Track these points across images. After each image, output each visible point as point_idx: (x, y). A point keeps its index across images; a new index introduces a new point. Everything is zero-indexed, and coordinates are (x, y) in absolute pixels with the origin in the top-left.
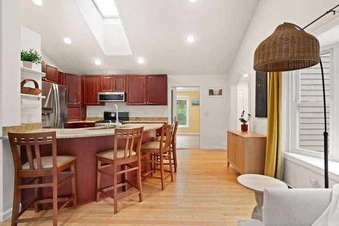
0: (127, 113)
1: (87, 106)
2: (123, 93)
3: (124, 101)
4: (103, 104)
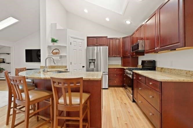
1: (139, 57)
3: (139, 49)
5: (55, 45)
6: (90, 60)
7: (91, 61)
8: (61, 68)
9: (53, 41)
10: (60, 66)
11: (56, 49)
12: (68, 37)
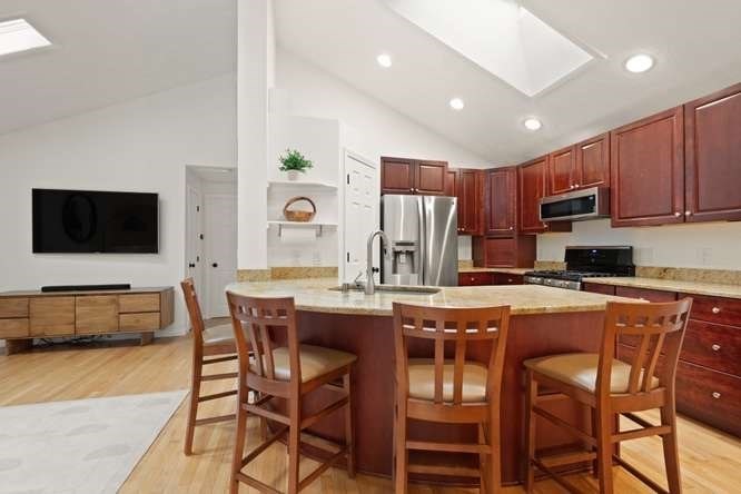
0: (629, 252)
1: (539, 236)
2: (594, 191)
3: (596, 214)
4: (566, 227)
5: (299, 182)
6: (398, 244)
7: (398, 249)
8: (316, 277)
9: (294, 164)
10: (310, 269)
11: (302, 198)
12: (340, 151)
